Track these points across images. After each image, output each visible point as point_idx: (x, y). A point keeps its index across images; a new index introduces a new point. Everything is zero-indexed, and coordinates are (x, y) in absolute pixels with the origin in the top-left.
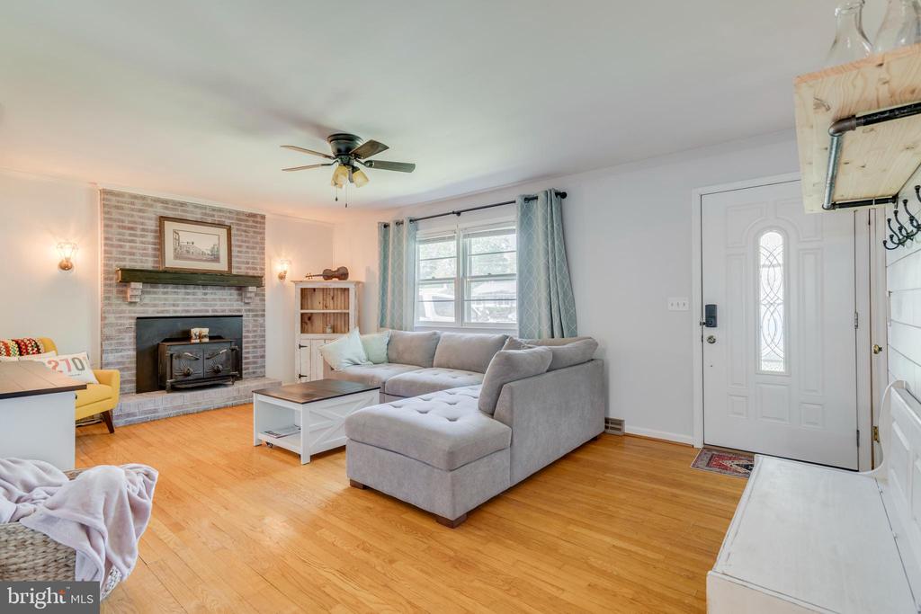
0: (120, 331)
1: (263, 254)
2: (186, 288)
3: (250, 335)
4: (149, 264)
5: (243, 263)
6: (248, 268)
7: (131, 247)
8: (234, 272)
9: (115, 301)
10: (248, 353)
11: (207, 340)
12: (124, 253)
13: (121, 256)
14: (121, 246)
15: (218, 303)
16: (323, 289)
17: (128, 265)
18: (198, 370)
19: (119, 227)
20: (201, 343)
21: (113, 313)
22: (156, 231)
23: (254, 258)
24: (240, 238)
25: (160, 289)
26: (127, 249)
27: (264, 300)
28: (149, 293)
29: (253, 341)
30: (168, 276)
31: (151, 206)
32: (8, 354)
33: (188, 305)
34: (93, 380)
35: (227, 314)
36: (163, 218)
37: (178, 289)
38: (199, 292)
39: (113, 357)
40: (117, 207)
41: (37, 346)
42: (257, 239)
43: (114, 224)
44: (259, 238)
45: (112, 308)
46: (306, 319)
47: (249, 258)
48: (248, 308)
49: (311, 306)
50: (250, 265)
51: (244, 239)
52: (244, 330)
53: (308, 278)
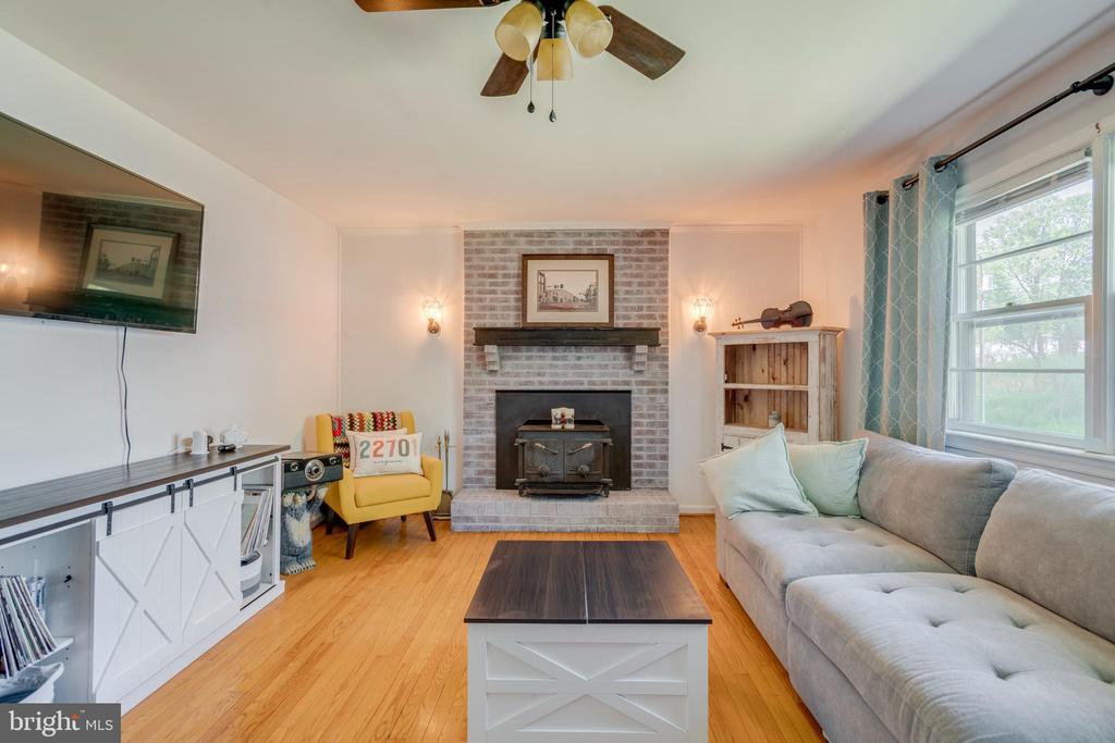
0: (480, 408)
1: (666, 292)
2: (553, 351)
3: (645, 421)
4: (509, 320)
5: (633, 309)
6: (640, 317)
7: (492, 300)
8: (619, 323)
9: (475, 369)
10: (640, 449)
11: (571, 426)
12: (483, 308)
13: (482, 313)
14: (481, 300)
15: (597, 371)
16: (769, 345)
17: (489, 322)
18: (558, 469)
19: (479, 275)
20: (563, 431)
21: (474, 384)
22: (518, 276)
23: (651, 300)
24: (629, 271)
25: (524, 353)
26: (487, 303)
27: (667, 366)
28: (509, 358)
29: (648, 432)
30: (525, 334)
31: (513, 243)
32: (362, 429)
33: (557, 375)
34: (417, 469)
35: (609, 388)
36: (526, 257)
37: (544, 351)
38: (571, 355)
39: (473, 440)
40: (478, 251)
41: (394, 421)
42: (654, 269)
43: (475, 272)
44: (658, 268)
45: (474, 377)
46: (740, 399)
47: (643, 301)
48: (640, 378)
49: (746, 377)
50: (644, 312)
51: (635, 272)
52: (632, 412)
53: (736, 327)
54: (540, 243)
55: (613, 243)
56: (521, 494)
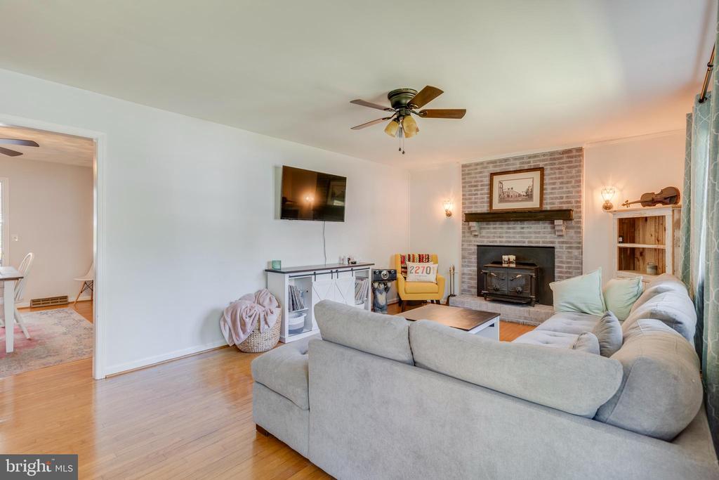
0: (470, 254)
2: (508, 224)
3: (565, 265)
4: (483, 208)
5: (556, 198)
6: (561, 203)
7: (475, 199)
8: (547, 207)
9: (467, 234)
11: (513, 265)
12: (471, 203)
13: (469, 205)
14: (470, 199)
15: (533, 235)
17: (474, 210)
18: (505, 288)
19: (469, 186)
20: (508, 268)
21: (467, 242)
22: (488, 185)
23: (569, 192)
24: (554, 176)
25: (492, 225)
26: (473, 200)
27: (581, 232)
28: (484, 228)
29: (566, 272)
31: (486, 168)
32: (413, 261)
33: (510, 237)
34: (434, 281)
35: (541, 245)
36: (492, 175)
37: (502, 224)
38: (518, 226)
39: (466, 270)
40: (469, 174)
41: (428, 259)
42: (571, 173)
43: (467, 185)
44: (574, 172)
45: (466, 239)
46: (638, 254)
47: (563, 193)
48: (561, 240)
49: (641, 239)
50: (564, 200)
51: (558, 176)
52: (556, 260)
53: (626, 206)
54: (500, 166)
55: (543, 161)
56: (485, 299)
